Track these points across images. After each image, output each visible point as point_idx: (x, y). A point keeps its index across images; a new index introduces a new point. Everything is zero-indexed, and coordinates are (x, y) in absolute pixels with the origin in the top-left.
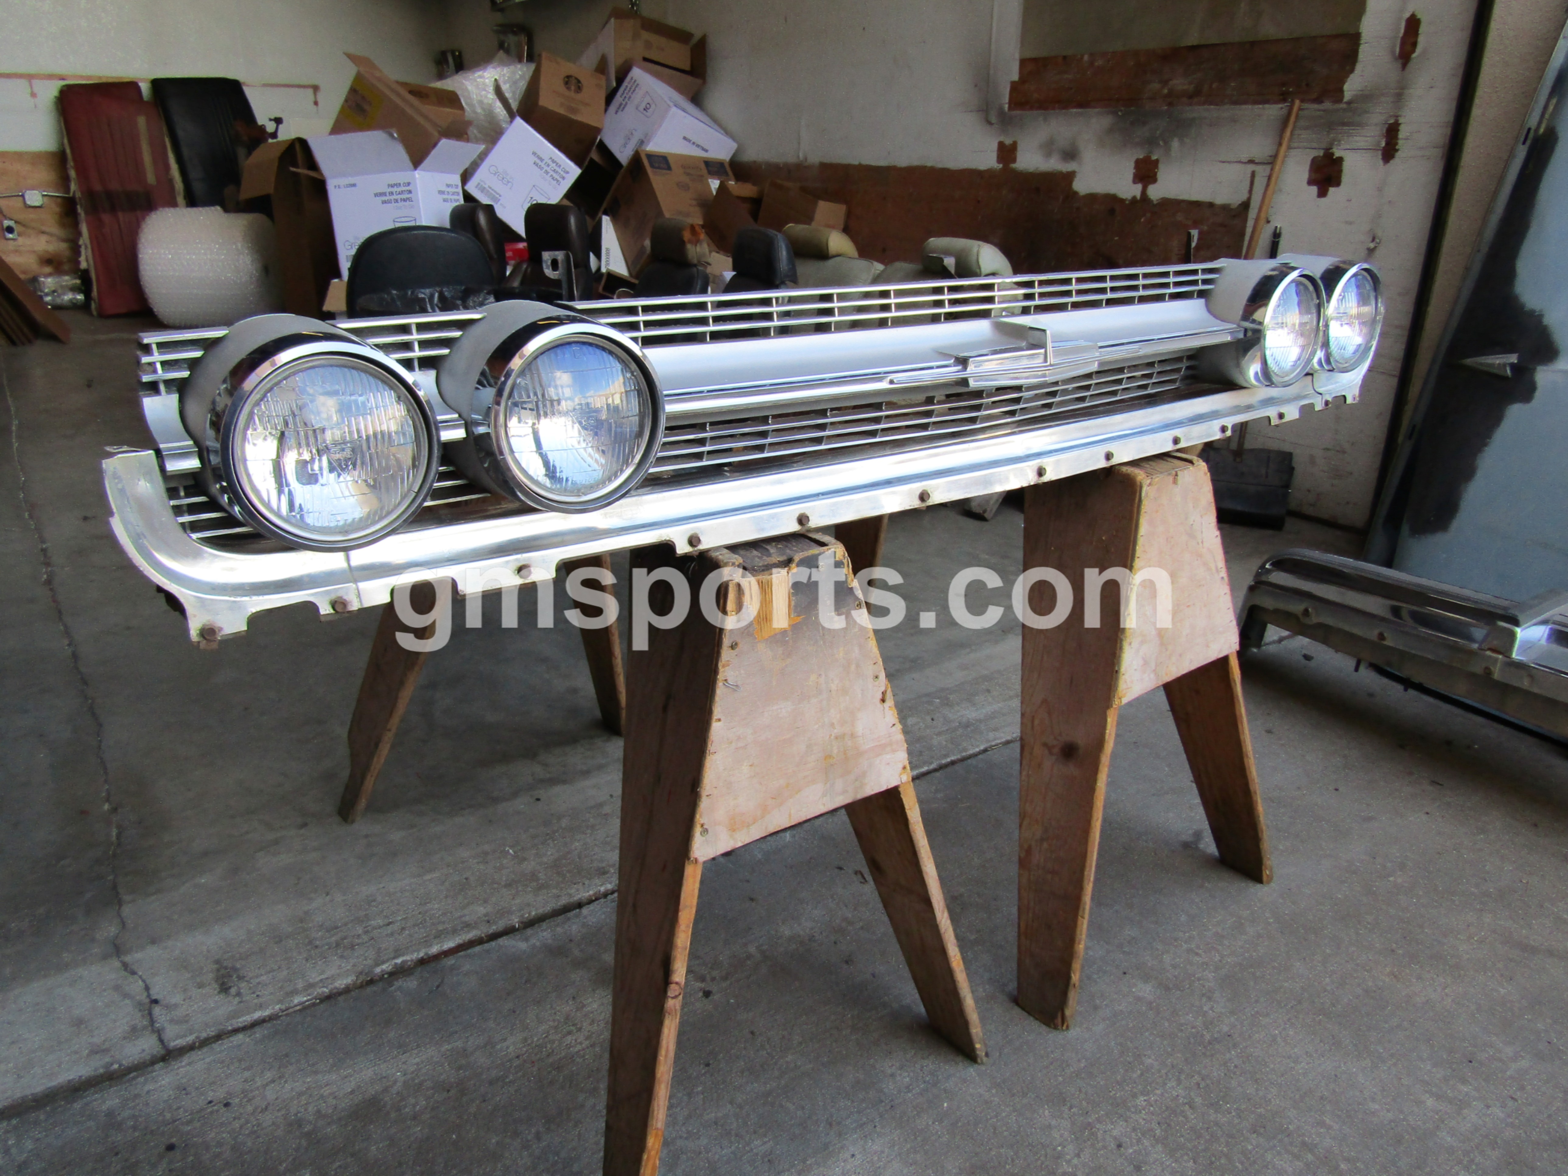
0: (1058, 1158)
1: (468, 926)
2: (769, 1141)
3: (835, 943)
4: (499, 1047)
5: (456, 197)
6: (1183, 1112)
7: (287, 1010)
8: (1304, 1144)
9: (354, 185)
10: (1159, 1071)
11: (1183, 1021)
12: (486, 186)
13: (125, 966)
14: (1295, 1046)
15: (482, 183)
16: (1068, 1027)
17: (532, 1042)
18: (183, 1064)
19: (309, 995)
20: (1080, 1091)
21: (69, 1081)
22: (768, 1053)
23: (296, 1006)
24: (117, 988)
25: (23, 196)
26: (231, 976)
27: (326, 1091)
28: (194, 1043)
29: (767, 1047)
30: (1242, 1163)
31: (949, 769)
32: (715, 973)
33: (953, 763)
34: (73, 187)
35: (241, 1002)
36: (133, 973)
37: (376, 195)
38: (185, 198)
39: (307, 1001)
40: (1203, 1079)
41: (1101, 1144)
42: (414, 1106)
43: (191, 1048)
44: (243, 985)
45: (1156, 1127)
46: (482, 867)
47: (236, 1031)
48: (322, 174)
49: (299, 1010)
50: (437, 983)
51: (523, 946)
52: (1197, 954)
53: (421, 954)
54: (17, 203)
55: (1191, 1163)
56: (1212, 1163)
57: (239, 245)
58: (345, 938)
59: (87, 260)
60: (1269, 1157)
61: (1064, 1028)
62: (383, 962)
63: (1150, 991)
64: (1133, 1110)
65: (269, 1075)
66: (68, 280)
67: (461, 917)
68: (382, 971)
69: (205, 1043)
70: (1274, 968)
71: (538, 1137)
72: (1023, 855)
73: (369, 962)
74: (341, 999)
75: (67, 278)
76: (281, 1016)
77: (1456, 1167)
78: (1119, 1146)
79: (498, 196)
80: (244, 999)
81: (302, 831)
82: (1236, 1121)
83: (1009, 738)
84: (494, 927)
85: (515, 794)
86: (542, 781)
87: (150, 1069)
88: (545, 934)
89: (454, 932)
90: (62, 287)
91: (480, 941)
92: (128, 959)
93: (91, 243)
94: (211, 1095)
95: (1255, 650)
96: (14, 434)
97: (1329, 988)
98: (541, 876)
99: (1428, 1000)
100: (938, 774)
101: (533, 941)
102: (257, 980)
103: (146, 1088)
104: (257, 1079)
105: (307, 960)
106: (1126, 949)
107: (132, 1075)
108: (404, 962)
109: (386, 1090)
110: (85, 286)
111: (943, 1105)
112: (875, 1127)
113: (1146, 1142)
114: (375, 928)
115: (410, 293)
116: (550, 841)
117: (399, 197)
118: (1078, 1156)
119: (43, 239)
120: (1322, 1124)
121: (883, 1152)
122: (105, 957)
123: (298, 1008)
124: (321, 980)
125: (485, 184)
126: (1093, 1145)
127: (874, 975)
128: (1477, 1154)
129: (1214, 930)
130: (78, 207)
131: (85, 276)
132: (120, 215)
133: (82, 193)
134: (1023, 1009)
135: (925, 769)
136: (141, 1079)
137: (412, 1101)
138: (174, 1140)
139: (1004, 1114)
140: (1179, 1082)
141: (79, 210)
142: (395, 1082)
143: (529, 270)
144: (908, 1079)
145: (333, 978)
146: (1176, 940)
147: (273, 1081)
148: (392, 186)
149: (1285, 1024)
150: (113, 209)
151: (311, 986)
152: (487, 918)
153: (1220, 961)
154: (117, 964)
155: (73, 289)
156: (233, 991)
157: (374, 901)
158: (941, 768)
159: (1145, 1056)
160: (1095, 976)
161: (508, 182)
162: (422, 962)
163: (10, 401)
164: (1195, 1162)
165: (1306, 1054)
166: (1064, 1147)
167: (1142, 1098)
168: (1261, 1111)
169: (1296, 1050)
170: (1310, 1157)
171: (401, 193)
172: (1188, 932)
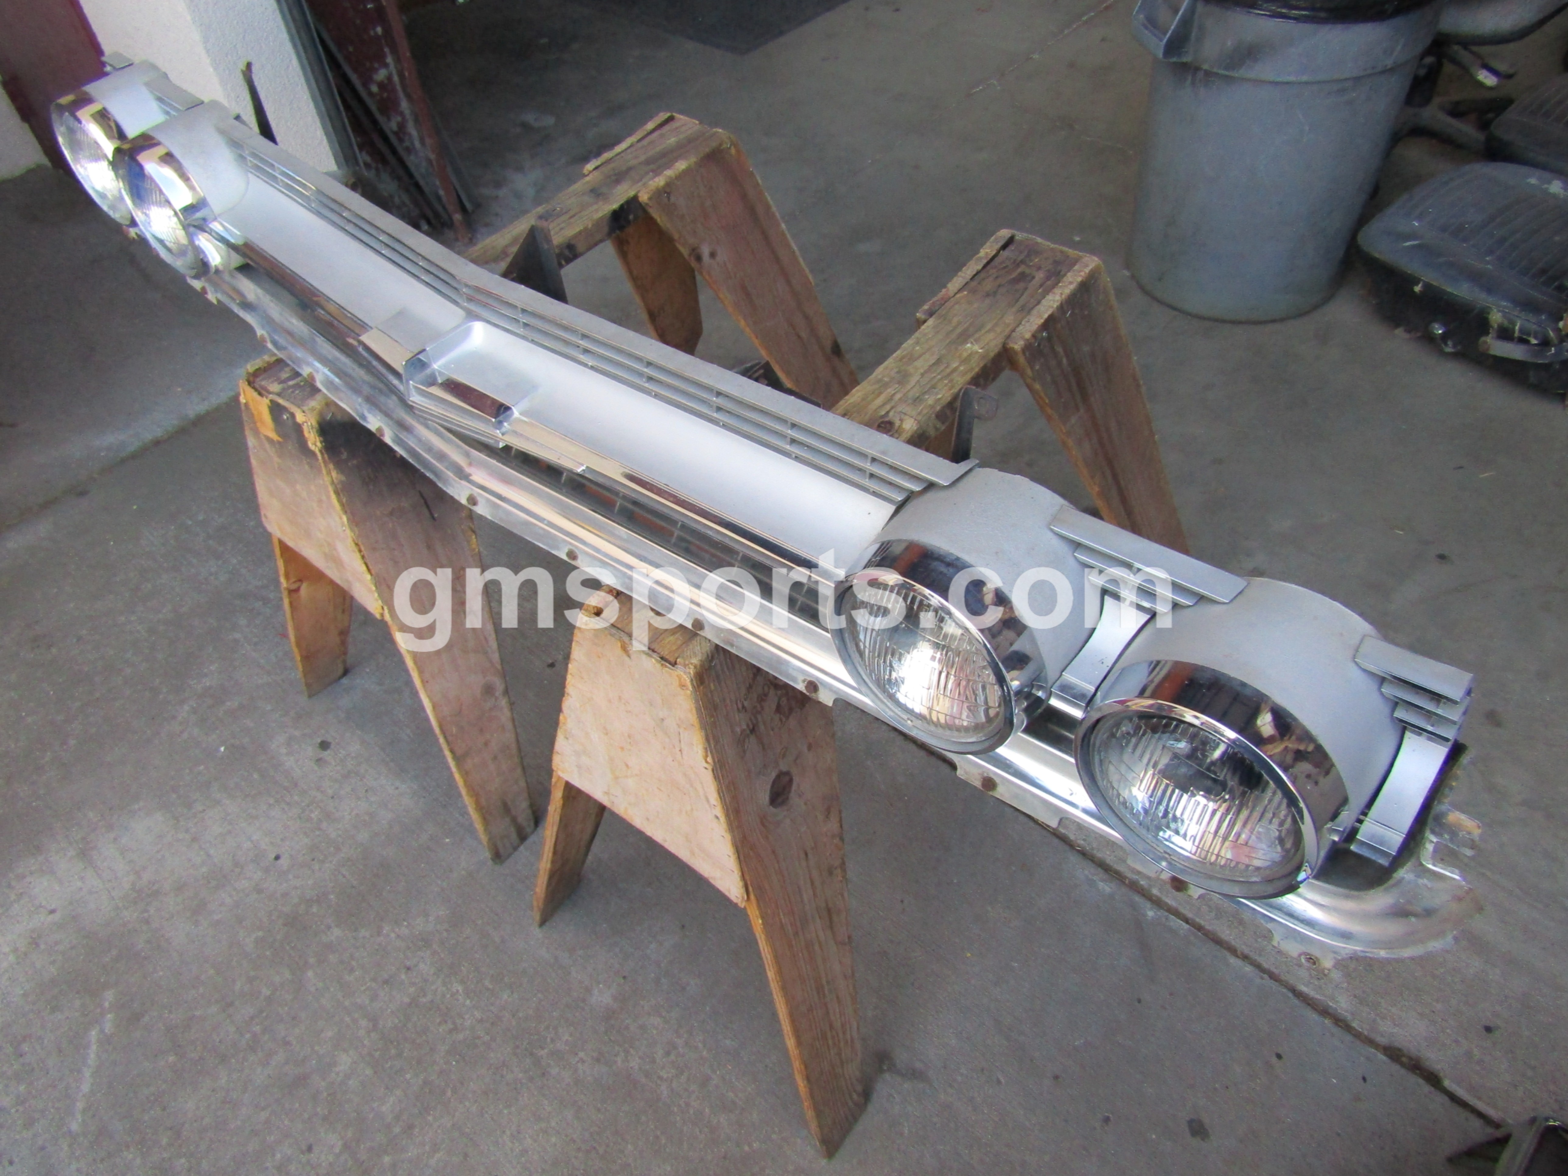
6: (446, 1022)
8: (411, 1127)
10: (492, 1004)
11: (560, 1030)
14: (535, 1141)
30: (391, 1067)
40: (484, 1043)
41: (410, 954)
45: (429, 997)
52: (668, 1053)
56: (392, 1042)
60: (398, 1092)
61: (542, 924)
63: (600, 1001)
64: (448, 980)
70: (657, 1138)
78: (409, 969)
82: (437, 1068)
106: (663, 980)
111: (446, 838)
112: (425, 798)
113: (412, 990)
120: (435, 1148)
121: (401, 806)
126: (409, 948)
129: (714, 1076)
140: (481, 1021)
146: (690, 1032)
149: (566, 1136)
153: (660, 1078)
159: (512, 993)
160: (617, 950)
165: (524, 1152)
166: (407, 927)
167: (460, 989)
168: (449, 1093)
169: (529, 1141)
170: (397, 1130)
172: (705, 1046)
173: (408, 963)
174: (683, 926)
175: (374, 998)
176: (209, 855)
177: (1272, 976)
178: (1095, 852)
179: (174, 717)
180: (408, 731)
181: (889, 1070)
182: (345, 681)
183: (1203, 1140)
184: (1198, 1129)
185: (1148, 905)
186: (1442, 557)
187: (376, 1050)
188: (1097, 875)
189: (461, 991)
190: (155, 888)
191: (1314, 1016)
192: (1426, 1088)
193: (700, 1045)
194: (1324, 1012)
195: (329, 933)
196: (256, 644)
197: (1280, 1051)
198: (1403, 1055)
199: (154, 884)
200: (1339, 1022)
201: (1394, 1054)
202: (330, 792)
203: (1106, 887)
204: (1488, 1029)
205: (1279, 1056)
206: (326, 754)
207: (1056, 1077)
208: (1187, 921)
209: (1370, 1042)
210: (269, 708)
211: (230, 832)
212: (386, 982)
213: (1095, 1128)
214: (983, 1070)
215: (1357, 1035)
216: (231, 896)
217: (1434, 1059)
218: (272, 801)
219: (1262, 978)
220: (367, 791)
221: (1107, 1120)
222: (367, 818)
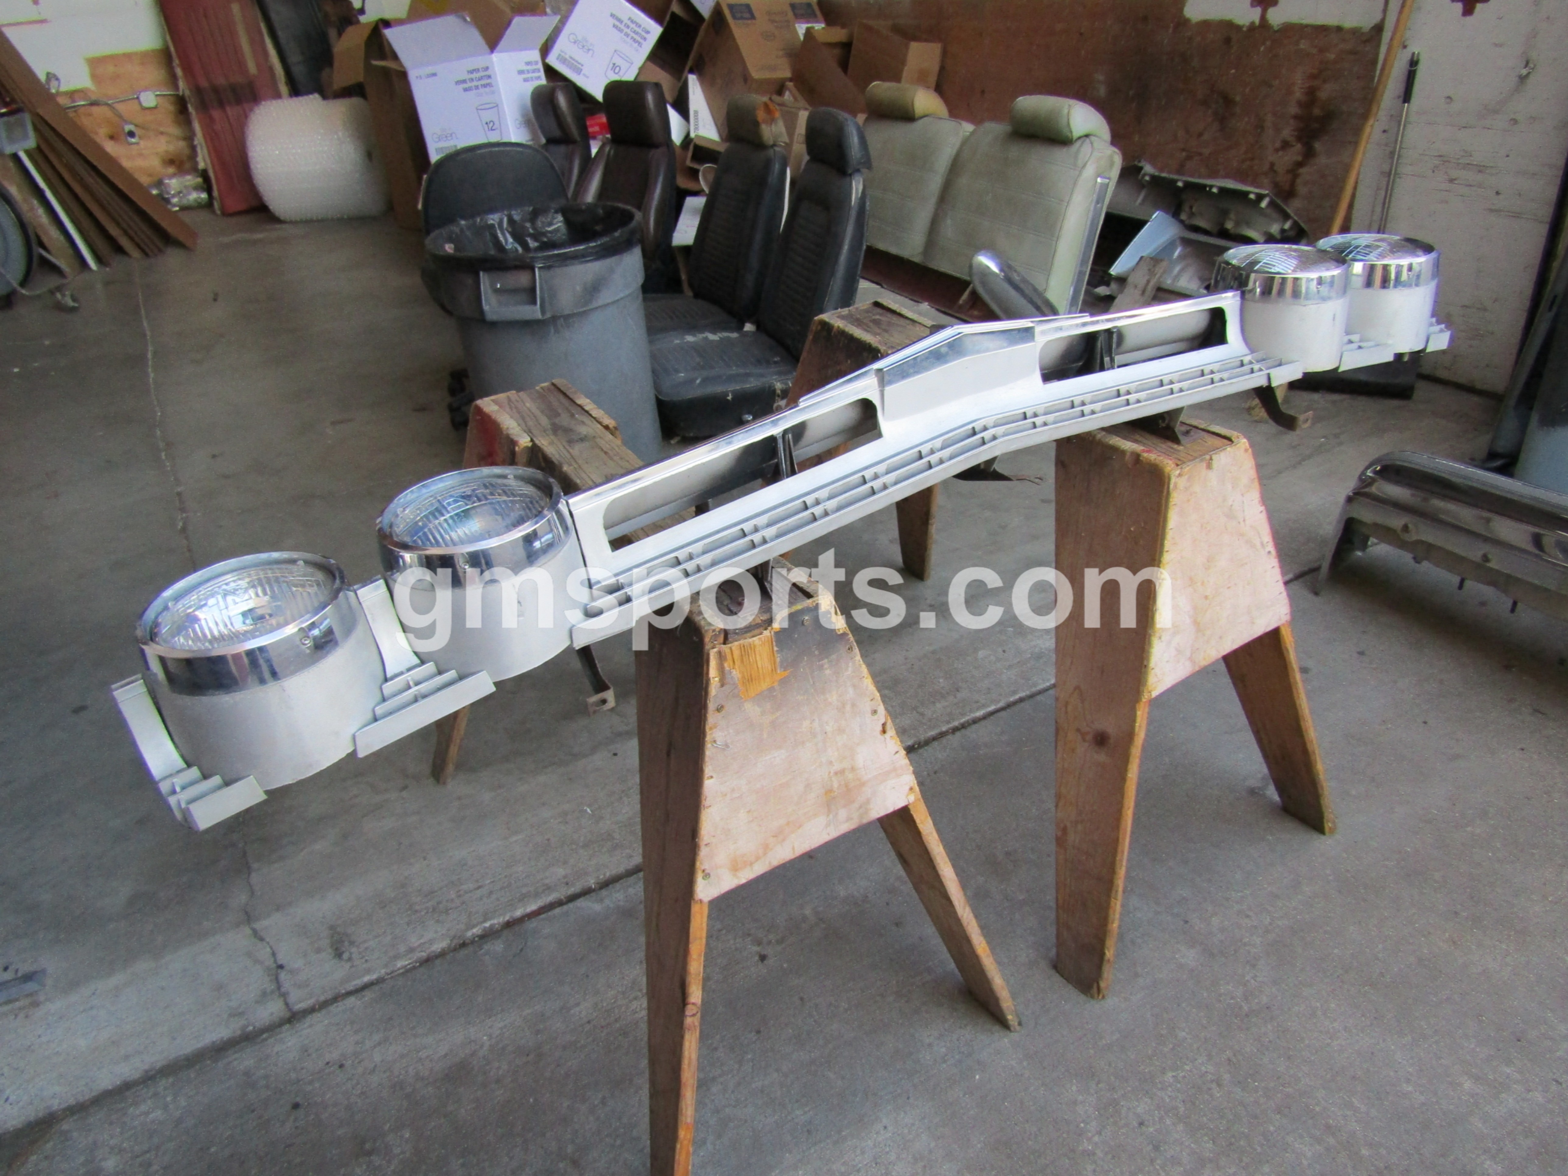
0: (1080, 1135)
1: (548, 888)
2: (809, 1111)
3: (887, 904)
4: (572, 1012)
5: (536, 75)
6: (1210, 1089)
7: (392, 972)
8: (1328, 1127)
9: (434, 75)
10: (1191, 1045)
11: (1222, 991)
12: (567, 57)
13: (255, 933)
14: (1335, 1020)
15: (563, 54)
16: (1103, 997)
17: (603, 1007)
18: (305, 1026)
19: (410, 959)
20: (1110, 1065)
21: (213, 1043)
22: (815, 1021)
23: (399, 969)
24: (249, 954)
25: (138, 98)
26: (343, 942)
27: (423, 1054)
28: (314, 1005)
29: (815, 1013)
30: (1262, 1145)
31: (1016, 708)
32: (771, 937)
33: (1021, 700)
34: (181, 84)
35: (352, 966)
36: (262, 939)
37: (457, 83)
38: (287, 84)
39: (409, 964)
40: (1235, 1055)
41: (1123, 1122)
42: (499, 1068)
43: (312, 1010)
44: (354, 950)
45: (1180, 1104)
46: (563, 828)
47: (349, 994)
49: (403, 973)
50: (520, 947)
51: (597, 907)
52: (1248, 916)
53: (507, 918)
54: (134, 106)
55: (1210, 1145)
56: (1231, 1144)
57: (340, 134)
58: (439, 903)
59: (204, 161)
60: (1290, 1139)
61: (1100, 997)
62: (474, 926)
63: (1194, 957)
64: (1159, 1086)
65: (377, 1037)
66: (191, 180)
67: (542, 879)
68: (473, 934)
69: (324, 1005)
70: (1326, 932)
71: (603, 1102)
72: (1059, 833)
73: (462, 926)
74: (438, 962)
75: (189, 177)
76: (387, 979)
77: (1483, 1157)
78: (1141, 1124)
79: (580, 66)
80: (355, 964)
81: (404, 794)
82: (1262, 1100)
84: (573, 889)
85: (594, 750)
86: (620, 734)
87: (278, 1030)
88: (618, 895)
89: (537, 895)
90: (186, 187)
91: (560, 903)
92: (257, 926)
93: (206, 142)
94: (328, 1057)
95: (1359, 553)
96: (150, 363)
97: (1380, 955)
98: (616, 836)
99: (1484, 970)
100: (1003, 714)
101: (607, 902)
102: (366, 945)
103: (276, 1049)
104: (367, 1041)
105: (408, 924)
107: (265, 1036)
108: (492, 926)
109: (473, 1054)
110: (207, 186)
111: (975, 1077)
112: (908, 1098)
113: (1168, 1122)
114: (466, 892)
115: (478, 220)
116: (625, 799)
117: (478, 83)
118: (1099, 1133)
119: (163, 139)
120: (1349, 1105)
121: (913, 1124)
122: (237, 925)
123: (401, 971)
124: (419, 946)
125: (566, 54)
126: (1115, 1123)
127: (921, 939)
128: (1507, 1142)
129: (1269, 889)
130: (189, 106)
131: (204, 174)
132: (228, 109)
133: (191, 90)
134: (1062, 976)
135: (992, 708)
136: (271, 1040)
137: (496, 1064)
138: (298, 1099)
139: (1032, 1088)
140: (1210, 1057)
141: (191, 109)
142: (482, 1046)
143: (612, 152)
144: (944, 1050)
145: (431, 942)
146: (1227, 899)
147: (379, 1044)
148: (471, 72)
149: (1328, 995)
150: (221, 105)
151: (412, 950)
152: (566, 880)
153: (1270, 924)
154: (248, 931)
155: (197, 188)
156: (345, 956)
157: (465, 864)
158: (1009, 706)
159: (1179, 1028)
160: (1139, 941)
161: (589, 50)
162: (508, 925)
163: (145, 324)
164: (1214, 1142)
165: (1346, 1029)
166: (1087, 1124)
167: (1170, 1074)
168: (1289, 1090)
169: (1335, 1025)
170: (1331, 1141)
171: (480, 79)
172: (1242, 892)
173: (1135, 1124)
175: (1175, 1161)
187: (1241, 1161)
193: (1240, 894)
212: (1156, 1148)
222: (921, 1164)
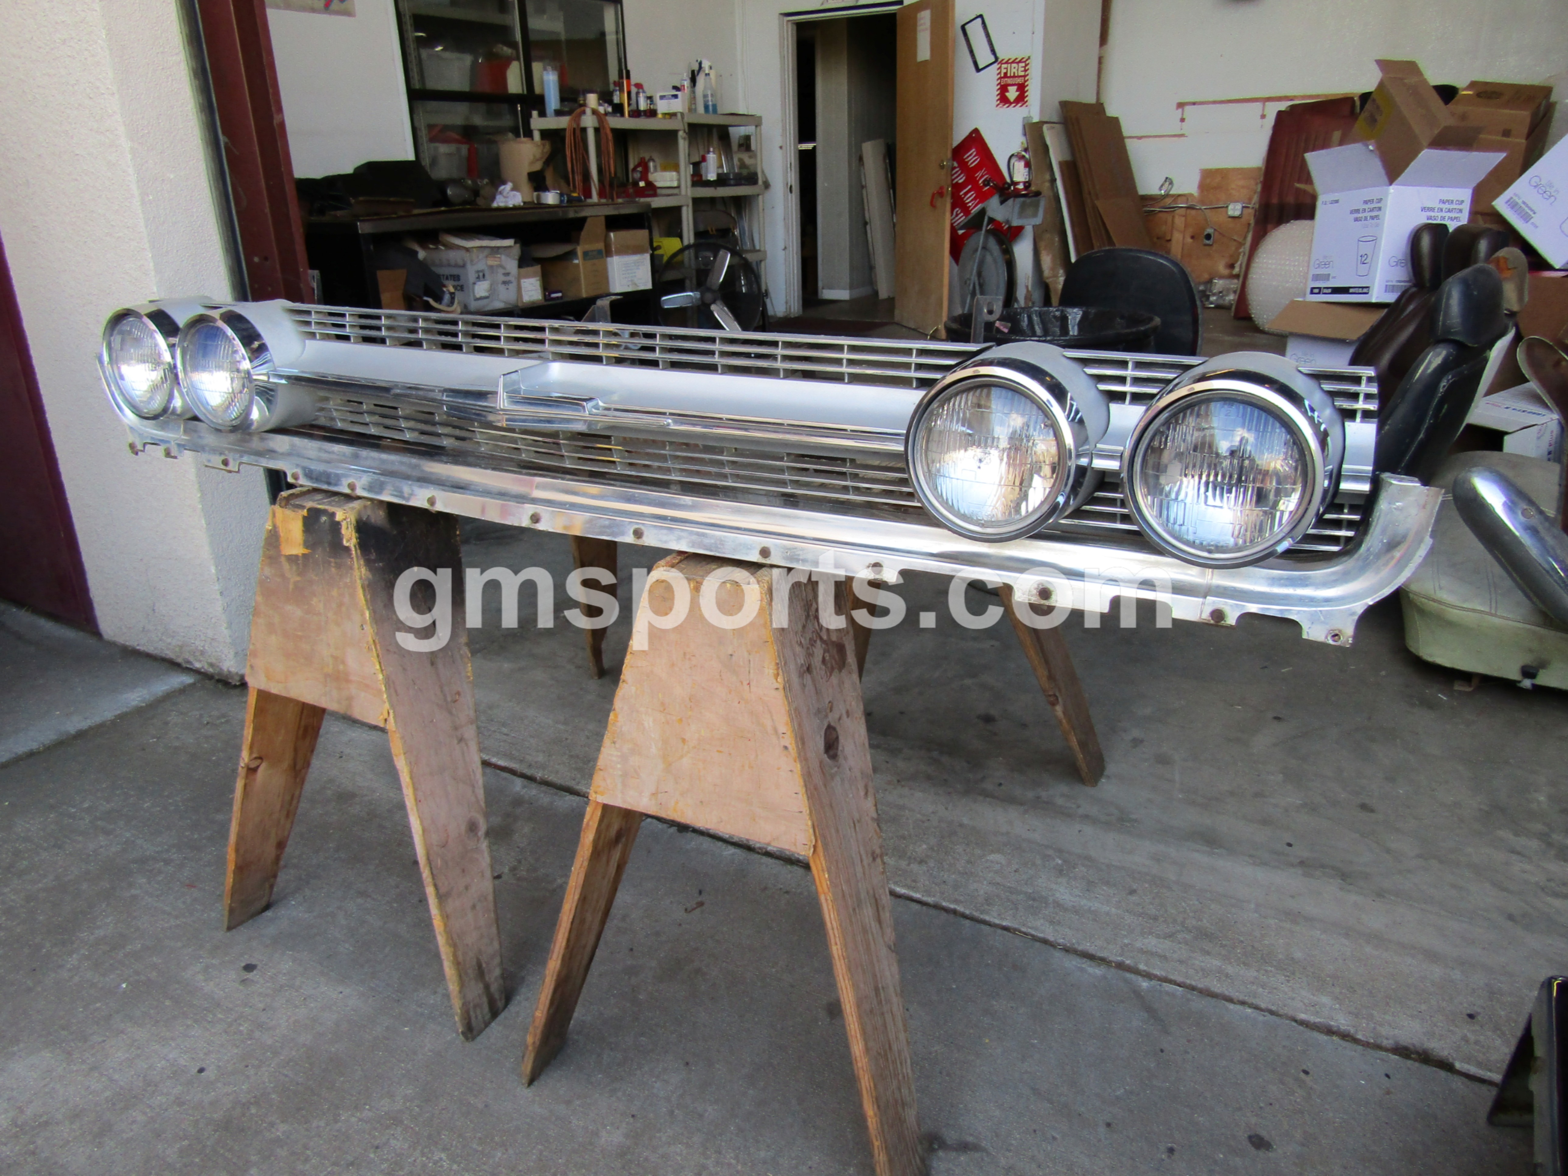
2: (349, 950)
5: (1453, 215)
9: (1337, 201)
12: (1520, 202)
15: (1515, 198)
25: (1226, 207)
31: (933, 912)
33: (955, 912)
37: (1352, 212)
48: (1314, 190)
54: (1221, 213)
59: (1241, 266)
79: (1531, 213)
83: (1051, 939)
100: (916, 907)
106: (676, 1112)
117: (1368, 214)
121: (347, 1006)
125: (1519, 198)
126: (375, 1128)
131: (1240, 280)
135: (917, 896)
141: (1254, 221)
146: (718, 1152)
148: (1366, 202)
158: (937, 907)
159: (506, 1150)
161: (1550, 196)
166: (370, 1110)
167: (443, 1156)
171: (1372, 210)
172: (738, 1162)
173: (376, 1143)
174: (687, 1064)
176: (111, 1080)
177: (1272, 1013)
178: (1076, 946)
179: (61, 967)
180: (347, 946)
181: (940, 1147)
182: (269, 914)
183: (1268, 1150)
184: (1259, 1142)
185: (1140, 979)
186: (1277, 718)
188: (1086, 964)
189: (445, 1158)
190: (45, 1118)
191: (1323, 1038)
192: (1443, 1074)
193: (733, 1161)
194: (1329, 1031)
195: (273, 1130)
196: (157, 896)
197: (1305, 1067)
198: (1412, 1053)
199: (41, 1116)
200: (1345, 1036)
201: (1403, 1051)
202: (261, 1006)
203: (1097, 971)
204: (1471, 1016)
205: (1306, 1072)
206: (250, 975)
207: (1109, 1125)
208: (1179, 985)
209: (1378, 1047)
210: (179, 944)
211: (138, 1056)
212: (351, 1164)
213: (1163, 1160)
214: (1035, 1131)
215: (1366, 1045)
216: (145, 1113)
217: (1440, 1047)
218: (189, 1022)
219: (1264, 1016)
220: (305, 999)
221: (1171, 1151)
222: (308, 1022)
